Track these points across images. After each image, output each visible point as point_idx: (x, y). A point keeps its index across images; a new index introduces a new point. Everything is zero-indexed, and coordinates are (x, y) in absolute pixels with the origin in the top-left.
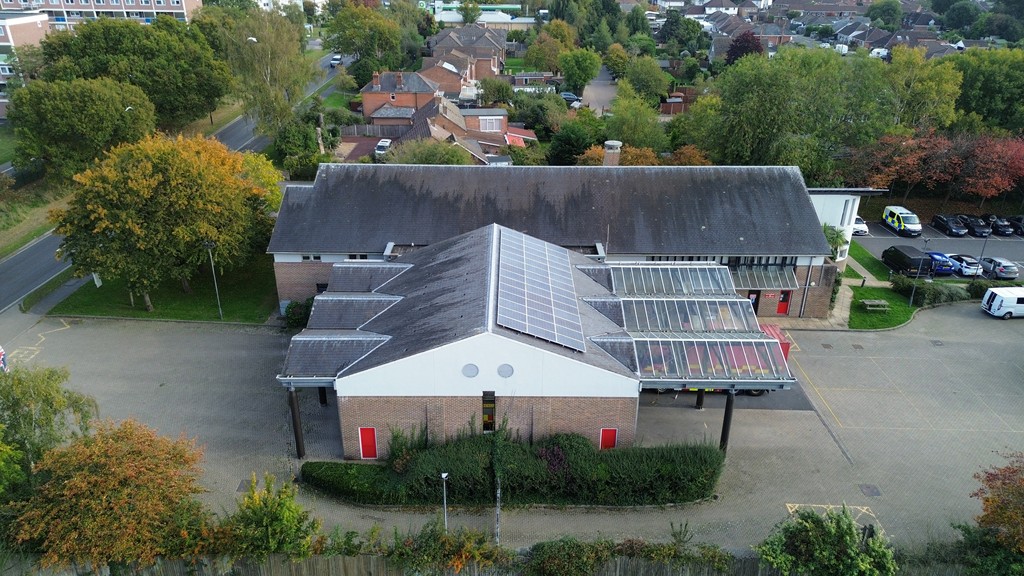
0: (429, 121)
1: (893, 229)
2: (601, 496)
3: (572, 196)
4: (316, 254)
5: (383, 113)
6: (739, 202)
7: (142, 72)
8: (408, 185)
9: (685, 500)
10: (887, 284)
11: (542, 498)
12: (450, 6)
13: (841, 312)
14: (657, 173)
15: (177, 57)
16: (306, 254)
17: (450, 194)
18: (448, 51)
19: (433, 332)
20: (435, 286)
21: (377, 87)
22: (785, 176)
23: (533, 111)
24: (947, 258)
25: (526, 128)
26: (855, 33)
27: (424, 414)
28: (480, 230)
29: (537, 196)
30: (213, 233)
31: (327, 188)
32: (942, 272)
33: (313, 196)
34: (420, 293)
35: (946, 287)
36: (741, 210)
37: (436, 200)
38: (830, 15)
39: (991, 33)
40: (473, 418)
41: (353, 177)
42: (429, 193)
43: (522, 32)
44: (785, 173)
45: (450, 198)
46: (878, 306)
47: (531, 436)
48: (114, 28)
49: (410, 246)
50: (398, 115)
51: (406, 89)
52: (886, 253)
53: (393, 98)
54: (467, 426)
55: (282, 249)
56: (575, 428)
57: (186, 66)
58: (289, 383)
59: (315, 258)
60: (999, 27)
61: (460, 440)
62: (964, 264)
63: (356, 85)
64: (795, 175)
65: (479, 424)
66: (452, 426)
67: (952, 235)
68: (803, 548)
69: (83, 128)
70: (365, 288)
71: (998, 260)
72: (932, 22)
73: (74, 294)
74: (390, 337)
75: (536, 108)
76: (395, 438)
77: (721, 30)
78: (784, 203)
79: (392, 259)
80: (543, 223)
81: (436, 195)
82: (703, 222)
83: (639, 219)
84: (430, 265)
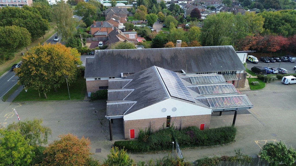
0: (117, 36)
1: (250, 62)
2: (205, 143)
3: (172, 57)
4: (99, 78)
5: (98, 34)
6: (218, 56)
7: (23, 23)
8: (123, 55)
9: (228, 142)
10: (256, 77)
11: (188, 146)
12: (106, 1)
13: (247, 86)
14: (194, 49)
15: (33, 18)
16: (96, 78)
17: (136, 58)
18: (113, 15)
19: (150, 99)
20: (143, 86)
21: (95, 26)
22: (229, 48)
23: (143, 32)
24: (268, 69)
25: (141, 37)
26: (221, 8)
27: (149, 124)
28: (150, 68)
29: (162, 57)
30: (67, 73)
31: (99, 57)
32: (268, 73)
33: (95, 60)
34: (140, 88)
35: (272, 77)
36: (219, 58)
37: (132, 60)
38: (212, 3)
39: (255, 7)
40: (164, 124)
41: (106, 54)
42: (130, 58)
43: (130, 9)
44: (229, 47)
45: (137, 58)
46: (256, 83)
47: (180, 128)
48: (13, 10)
49: (128, 74)
50: (103, 34)
51: (104, 26)
52: (252, 69)
53: (100, 29)
54: (162, 127)
55: (88, 77)
56: (193, 125)
57: (36, 21)
58: (109, 118)
59: (99, 79)
60: (257, 6)
61: (160, 131)
62: (274, 70)
63: (86, 26)
64: (232, 48)
65: (165, 125)
66: (157, 127)
67: (266, 62)
68: (272, 153)
69: (10, 42)
70: (120, 87)
71: (282, 69)
72: (240, 4)
73: (19, 95)
74: (136, 102)
75: (144, 31)
76: (140, 132)
77: (185, 7)
78: (230, 56)
79: (124, 78)
80: (165, 65)
81: (132, 58)
82: (210, 62)
83: (192, 62)
84: (139, 79)
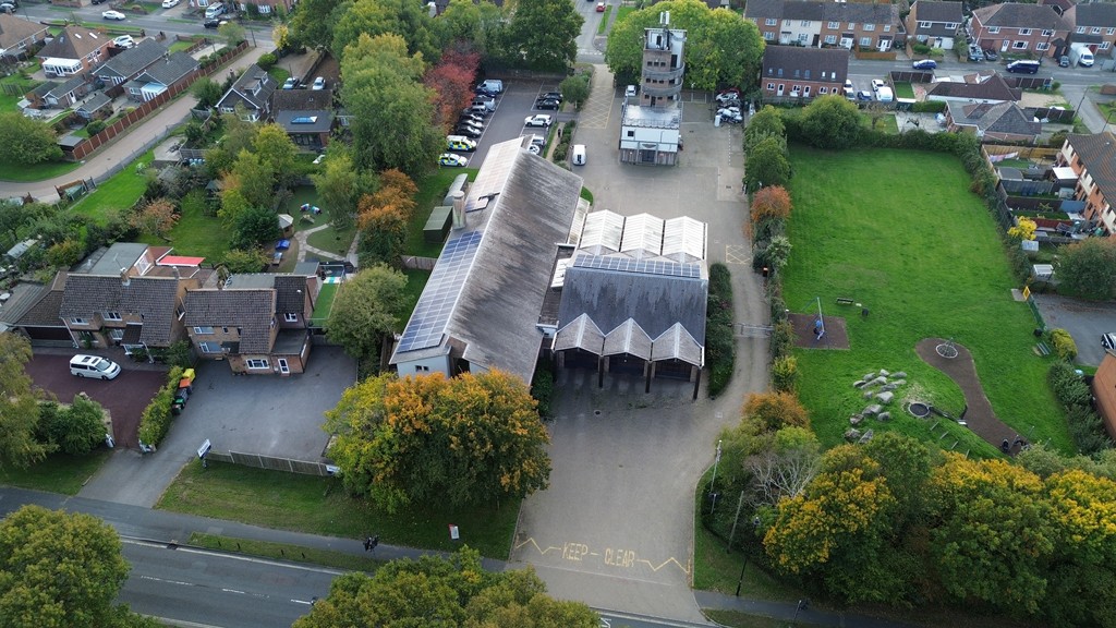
19: (689, 304)
20: (631, 302)
31: (472, 336)
34: (633, 310)
37: (501, 290)
41: (463, 319)
80: (536, 256)
81: (497, 288)
82: (551, 201)
83: (543, 220)
84: (595, 304)
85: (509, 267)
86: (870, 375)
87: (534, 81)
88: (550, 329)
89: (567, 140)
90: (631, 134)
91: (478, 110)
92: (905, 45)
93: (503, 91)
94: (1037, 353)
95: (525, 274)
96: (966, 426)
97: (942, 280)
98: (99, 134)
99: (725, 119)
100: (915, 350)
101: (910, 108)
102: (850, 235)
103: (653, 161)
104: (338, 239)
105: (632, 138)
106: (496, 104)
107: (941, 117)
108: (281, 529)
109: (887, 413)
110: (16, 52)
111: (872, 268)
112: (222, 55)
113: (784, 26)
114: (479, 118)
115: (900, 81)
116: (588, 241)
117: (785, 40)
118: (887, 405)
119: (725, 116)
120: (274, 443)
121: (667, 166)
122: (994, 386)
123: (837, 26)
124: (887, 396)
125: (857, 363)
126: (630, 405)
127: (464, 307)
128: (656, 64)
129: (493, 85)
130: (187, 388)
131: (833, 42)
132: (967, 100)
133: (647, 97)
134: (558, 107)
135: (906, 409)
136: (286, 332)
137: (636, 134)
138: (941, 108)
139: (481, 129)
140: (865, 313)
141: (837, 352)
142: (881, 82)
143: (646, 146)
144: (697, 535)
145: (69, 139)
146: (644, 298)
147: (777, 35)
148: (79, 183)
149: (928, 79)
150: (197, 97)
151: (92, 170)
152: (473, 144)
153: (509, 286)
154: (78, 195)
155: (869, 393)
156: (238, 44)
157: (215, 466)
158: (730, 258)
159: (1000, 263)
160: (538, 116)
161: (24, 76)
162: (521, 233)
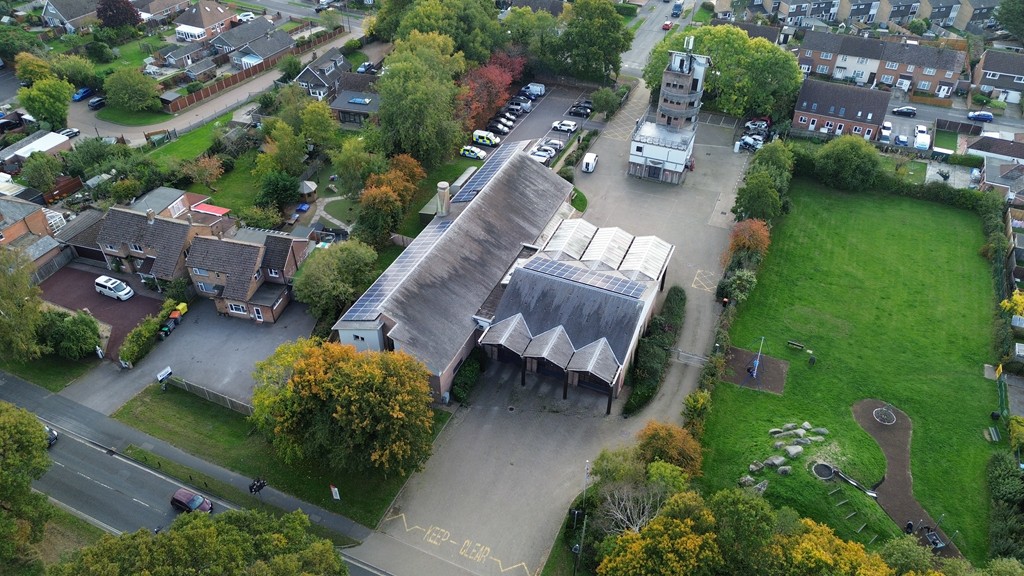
3: (485, 228)
19: (620, 321)
20: (566, 310)
29: (475, 240)
31: (403, 317)
34: (565, 318)
37: (450, 279)
41: (403, 301)
45: (452, 272)
50: (43, 250)
55: (444, 365)
74: (604, 338)
79: (493, 322)
80: (497, 252)
81: (446, 276)
82: (532, 203)
83: (517, 220)
84: (532, 306)
85: (466, 259)
86: (789, 425)
87: (577, 88)
88: (485, 322)
89: (584, 148)
90: (639, 149)
91: (513, 110)
92: (967, 94)
93: (544, 95)
94: (987, 437)
95: (479, 267)
96: (875, 498)
97: (912, 342)
98: (196, 92)
99: (746, 147)
100: (851, 409)
101: (946, 159)
102: (829, 280)
103: (658, 177)
104: (351, 209)
105: (639, 153)
106: (533, 106)
107: (976, 172)
108: (199, 457)
109: (787, 468)
110: (159, 18)
111: (838, 317)
112: (318, 37)
113: (840, 61)
114: (513, 117)
115: (944, 130)
116: (553, 246)
117: (839, 75)
118: (792, 459)
119: (746, 144)
120: (226, 380)
121: (671, 185)
122: (923, 462)
123: (895, 66)
124: (794, 450)
125: (784, 410)
126: (545, 408)
127: (406, 289)
128: (675, 86)
129: (536, 89)
130: (176, 319)
131: (890, 82)
132: (1009, 158)
133: (663, 116)
134: (588, 115)
135: (809, 467)
136: (267, 285)
137: (644, 150)
138: (978, 163)
139: (510, 128)
140: (812, 361)
141: (767, 395)
142: (924, 128)
143: (652, 162)
144: (556, 546)
145: (170, 95)
146: (579, 309)
147: (832, 69)
148: (164, 132)
149: (978, 131)
150: (282, 70)
151: (179, 123)
152: (498, 140)
153: (460, 276)
154: (161, 142)
155: (779, 443)
156: (335, 29)
157: (172, 390)
158: (696, 283)
159: (982, 334)
160: (565, 122)
161: (161, 38)
162: (489, 229)
